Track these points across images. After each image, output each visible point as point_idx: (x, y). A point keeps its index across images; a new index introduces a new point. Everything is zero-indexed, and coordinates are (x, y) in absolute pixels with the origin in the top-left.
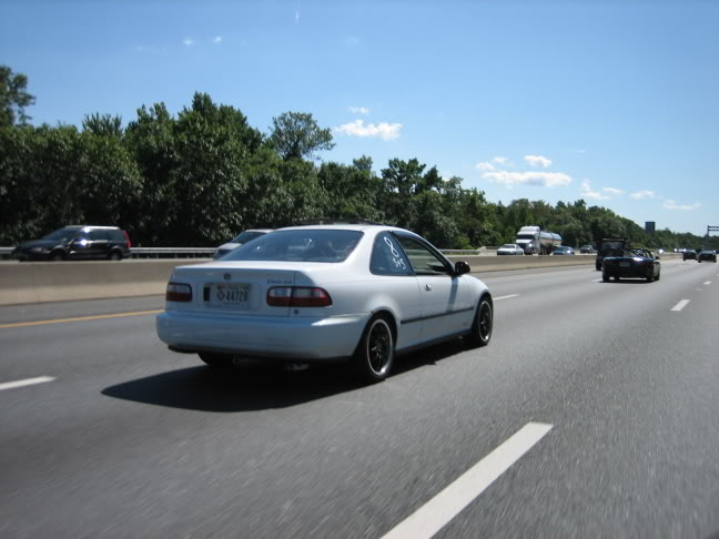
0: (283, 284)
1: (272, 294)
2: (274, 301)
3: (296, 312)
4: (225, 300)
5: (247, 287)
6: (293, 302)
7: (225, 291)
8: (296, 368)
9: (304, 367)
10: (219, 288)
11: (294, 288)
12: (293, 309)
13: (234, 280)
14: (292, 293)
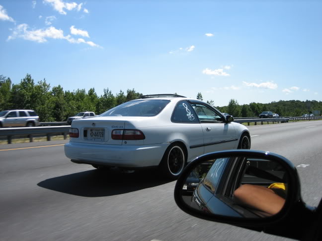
0: (119, 128)
1: (114, 133)
2: (115, 137)
3: (126, 143)
4: (94, 136)
5: (103, 130)
6: (124, 137)
7: (94, 132)
8: (130, 172)
9: (133, 171)
10: (91, 130)
11: (124, 130)
12: (124, 141)
13: (97, 126)
14: (123, 132)
